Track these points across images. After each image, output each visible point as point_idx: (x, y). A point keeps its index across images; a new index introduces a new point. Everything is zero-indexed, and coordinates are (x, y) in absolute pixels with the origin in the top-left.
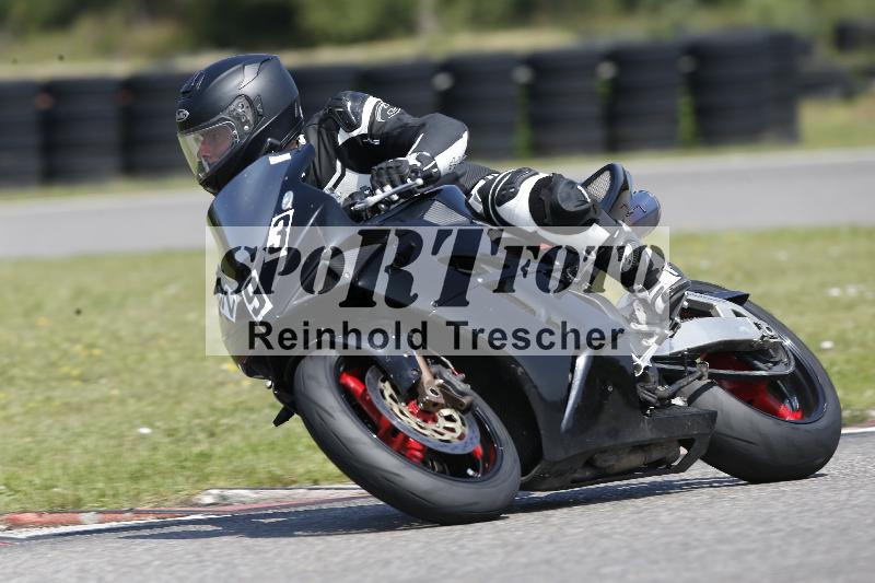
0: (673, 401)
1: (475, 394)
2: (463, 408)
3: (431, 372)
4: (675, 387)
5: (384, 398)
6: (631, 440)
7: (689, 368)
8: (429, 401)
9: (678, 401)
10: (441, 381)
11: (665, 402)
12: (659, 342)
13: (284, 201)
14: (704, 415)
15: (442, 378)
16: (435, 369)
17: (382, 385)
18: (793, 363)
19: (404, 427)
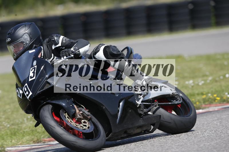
0: (148, 113)
1: (92, 115)
2: (88, 119)
3: (79, 110)
4: (149, 109)
5: (66, 118)
6: (137, 125)
7: (152, 104)
8: (79, 118)
9: (150, 113)
10: (82, 112)
11: (146, 114)
12: (143, 97)
13: (34, 63)
14: (157, 116)
15: (82, 111)
16: (80, 108)
17: (64, 114)
18: (182, 100)
19: (72, 126)
